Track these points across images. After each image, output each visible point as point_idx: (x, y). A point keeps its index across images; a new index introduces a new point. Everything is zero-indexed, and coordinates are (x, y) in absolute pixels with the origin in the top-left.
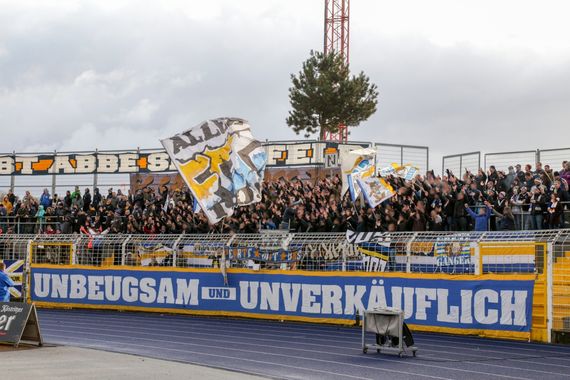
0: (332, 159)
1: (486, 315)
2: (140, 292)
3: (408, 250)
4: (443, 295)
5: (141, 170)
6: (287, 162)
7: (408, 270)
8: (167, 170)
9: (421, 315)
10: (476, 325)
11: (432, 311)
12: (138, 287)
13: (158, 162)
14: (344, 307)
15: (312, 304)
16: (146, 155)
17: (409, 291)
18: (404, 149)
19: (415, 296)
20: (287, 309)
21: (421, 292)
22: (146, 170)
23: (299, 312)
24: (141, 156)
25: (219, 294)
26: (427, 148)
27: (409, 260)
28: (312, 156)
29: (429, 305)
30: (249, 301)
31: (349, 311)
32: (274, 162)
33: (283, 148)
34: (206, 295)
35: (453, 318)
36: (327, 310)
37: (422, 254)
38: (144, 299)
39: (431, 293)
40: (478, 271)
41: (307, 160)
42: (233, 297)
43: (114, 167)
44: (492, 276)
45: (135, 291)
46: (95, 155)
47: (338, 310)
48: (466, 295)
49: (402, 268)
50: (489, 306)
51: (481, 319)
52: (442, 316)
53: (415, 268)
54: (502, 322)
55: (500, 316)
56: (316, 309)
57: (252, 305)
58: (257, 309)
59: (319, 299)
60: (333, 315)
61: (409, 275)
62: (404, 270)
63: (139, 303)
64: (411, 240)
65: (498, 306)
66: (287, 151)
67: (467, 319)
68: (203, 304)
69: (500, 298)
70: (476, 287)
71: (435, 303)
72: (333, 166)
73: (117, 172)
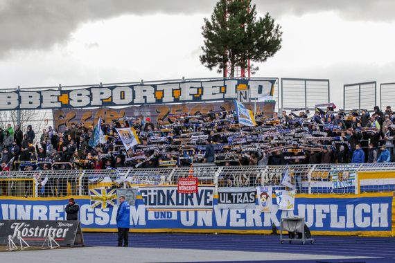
0: (244, 95)
1: (363, 221)
2: (95, 216)
3: (310, 177)
4: (334, 208)
5: (63, 106)
6: (203, 98)
7: (310, 192)
8: (89, 105)
9: (319, 224)
10: (356, 228)
11: (327, 221)
12: (94, 213)
13: (80, 98)
14: (263, 221)
15: (238, 220)
16: (68, 92)
17: (310, 207)
18: (307, 82)
19: (315, 211)
20: (219, 224)
21: (319, 208)
22: (68, 106)
23: (228, 226)
24: (63, 92)
25: (163, 215)
26: (328, 81)
27: (311, 184)
28: (225, 92)
29: (324, 216)
30: (188, 220)
31: (267, 224)
32: (191, 98)
33: (199, 85)
34: (151, 217)
35: (341, 225)
36: (250, 224)
37: (320, 180)
38: (98, 222)
39: (326, 208)
40: (357, 191)
41: (221, 96)
42: (174, 217)
43: (37, 103)
44: (366, 195)
45: (91, 216)
46: (18, 92)
47: (259, 224)
48: (349, 208)
49: (305, 190)
50: (364, 215)
51: (360, 224)
52: (334, 224)
53: (315, 190)
54: (373, 226)
55: (371, 221)
56: (241, 223)
57: (191, 223)
58: (195, 226)
59: (244, 216)
60: (255, 227)
61: (310, 195)
62: (307, 192)
63: (94, 225)
64: (312, 170)
65: (370, 215)
66: (202, 88)
67: (350, 225)
68: (150, 224)
69: (371, 209)
70: (356, 202)
71: (328, 215)
72: (245, 101)
73: (39, 108)
